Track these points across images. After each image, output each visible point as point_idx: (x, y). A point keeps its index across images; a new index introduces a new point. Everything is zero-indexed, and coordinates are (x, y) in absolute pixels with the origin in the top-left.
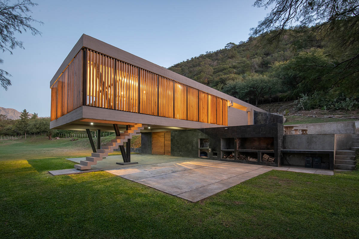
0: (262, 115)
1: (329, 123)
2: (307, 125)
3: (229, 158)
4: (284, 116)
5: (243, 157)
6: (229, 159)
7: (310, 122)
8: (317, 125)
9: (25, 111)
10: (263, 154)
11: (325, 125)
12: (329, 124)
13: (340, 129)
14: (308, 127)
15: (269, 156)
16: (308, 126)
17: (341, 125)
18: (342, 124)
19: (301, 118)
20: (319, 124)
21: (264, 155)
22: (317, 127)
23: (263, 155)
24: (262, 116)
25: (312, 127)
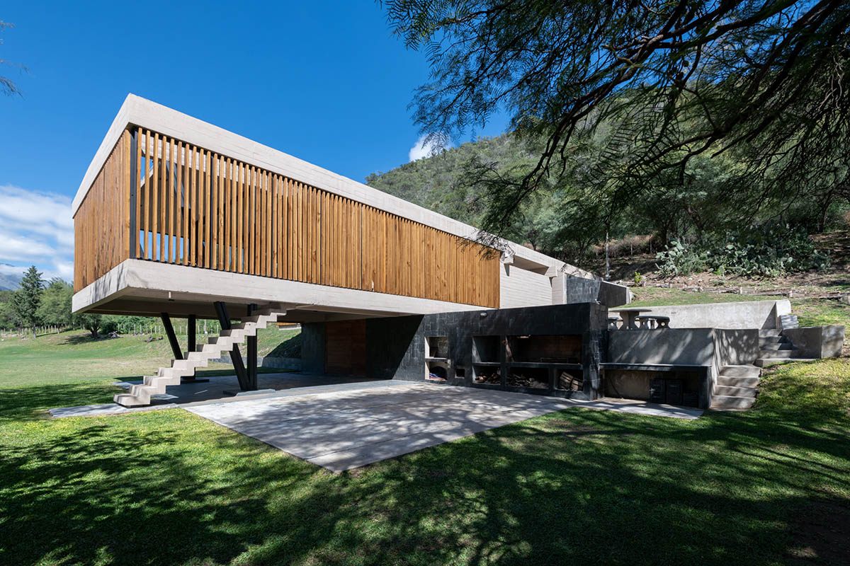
0: (584, 284)
1: (721, 306)
2: (673, 309)
3: (489, 381)
4: (627, 288)
5: (518, 379)
6: (489, 384)
7: (684, 300)
8: (695, 307)
9: (33, 270)
10: (560, 371)
11: (712, 308)
12: (722, 308)
13: (745, 318)
14: (675, 313)
15: (572, 377)
16: (676, 311)
17: (747, 309)
18: (750, 308)
19: (668, 293)
20: (699, 307)
21: (563, 375)
22: (696, 313)
23: (560, 376)
24: (584, 286)
25: (685, 312)
